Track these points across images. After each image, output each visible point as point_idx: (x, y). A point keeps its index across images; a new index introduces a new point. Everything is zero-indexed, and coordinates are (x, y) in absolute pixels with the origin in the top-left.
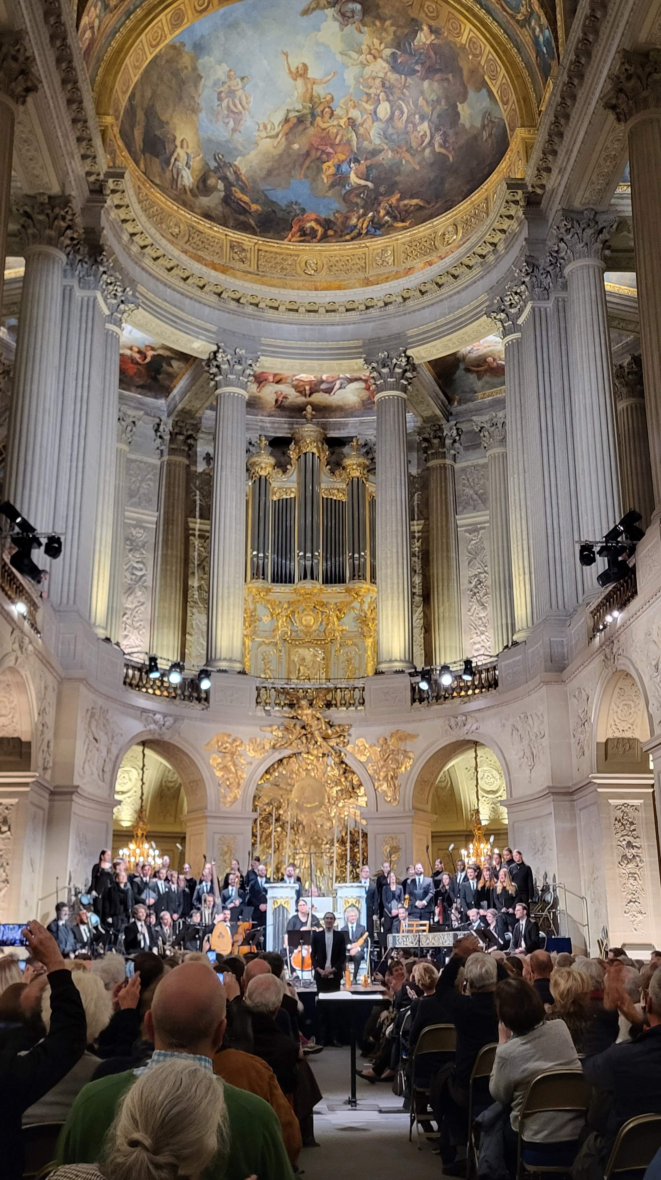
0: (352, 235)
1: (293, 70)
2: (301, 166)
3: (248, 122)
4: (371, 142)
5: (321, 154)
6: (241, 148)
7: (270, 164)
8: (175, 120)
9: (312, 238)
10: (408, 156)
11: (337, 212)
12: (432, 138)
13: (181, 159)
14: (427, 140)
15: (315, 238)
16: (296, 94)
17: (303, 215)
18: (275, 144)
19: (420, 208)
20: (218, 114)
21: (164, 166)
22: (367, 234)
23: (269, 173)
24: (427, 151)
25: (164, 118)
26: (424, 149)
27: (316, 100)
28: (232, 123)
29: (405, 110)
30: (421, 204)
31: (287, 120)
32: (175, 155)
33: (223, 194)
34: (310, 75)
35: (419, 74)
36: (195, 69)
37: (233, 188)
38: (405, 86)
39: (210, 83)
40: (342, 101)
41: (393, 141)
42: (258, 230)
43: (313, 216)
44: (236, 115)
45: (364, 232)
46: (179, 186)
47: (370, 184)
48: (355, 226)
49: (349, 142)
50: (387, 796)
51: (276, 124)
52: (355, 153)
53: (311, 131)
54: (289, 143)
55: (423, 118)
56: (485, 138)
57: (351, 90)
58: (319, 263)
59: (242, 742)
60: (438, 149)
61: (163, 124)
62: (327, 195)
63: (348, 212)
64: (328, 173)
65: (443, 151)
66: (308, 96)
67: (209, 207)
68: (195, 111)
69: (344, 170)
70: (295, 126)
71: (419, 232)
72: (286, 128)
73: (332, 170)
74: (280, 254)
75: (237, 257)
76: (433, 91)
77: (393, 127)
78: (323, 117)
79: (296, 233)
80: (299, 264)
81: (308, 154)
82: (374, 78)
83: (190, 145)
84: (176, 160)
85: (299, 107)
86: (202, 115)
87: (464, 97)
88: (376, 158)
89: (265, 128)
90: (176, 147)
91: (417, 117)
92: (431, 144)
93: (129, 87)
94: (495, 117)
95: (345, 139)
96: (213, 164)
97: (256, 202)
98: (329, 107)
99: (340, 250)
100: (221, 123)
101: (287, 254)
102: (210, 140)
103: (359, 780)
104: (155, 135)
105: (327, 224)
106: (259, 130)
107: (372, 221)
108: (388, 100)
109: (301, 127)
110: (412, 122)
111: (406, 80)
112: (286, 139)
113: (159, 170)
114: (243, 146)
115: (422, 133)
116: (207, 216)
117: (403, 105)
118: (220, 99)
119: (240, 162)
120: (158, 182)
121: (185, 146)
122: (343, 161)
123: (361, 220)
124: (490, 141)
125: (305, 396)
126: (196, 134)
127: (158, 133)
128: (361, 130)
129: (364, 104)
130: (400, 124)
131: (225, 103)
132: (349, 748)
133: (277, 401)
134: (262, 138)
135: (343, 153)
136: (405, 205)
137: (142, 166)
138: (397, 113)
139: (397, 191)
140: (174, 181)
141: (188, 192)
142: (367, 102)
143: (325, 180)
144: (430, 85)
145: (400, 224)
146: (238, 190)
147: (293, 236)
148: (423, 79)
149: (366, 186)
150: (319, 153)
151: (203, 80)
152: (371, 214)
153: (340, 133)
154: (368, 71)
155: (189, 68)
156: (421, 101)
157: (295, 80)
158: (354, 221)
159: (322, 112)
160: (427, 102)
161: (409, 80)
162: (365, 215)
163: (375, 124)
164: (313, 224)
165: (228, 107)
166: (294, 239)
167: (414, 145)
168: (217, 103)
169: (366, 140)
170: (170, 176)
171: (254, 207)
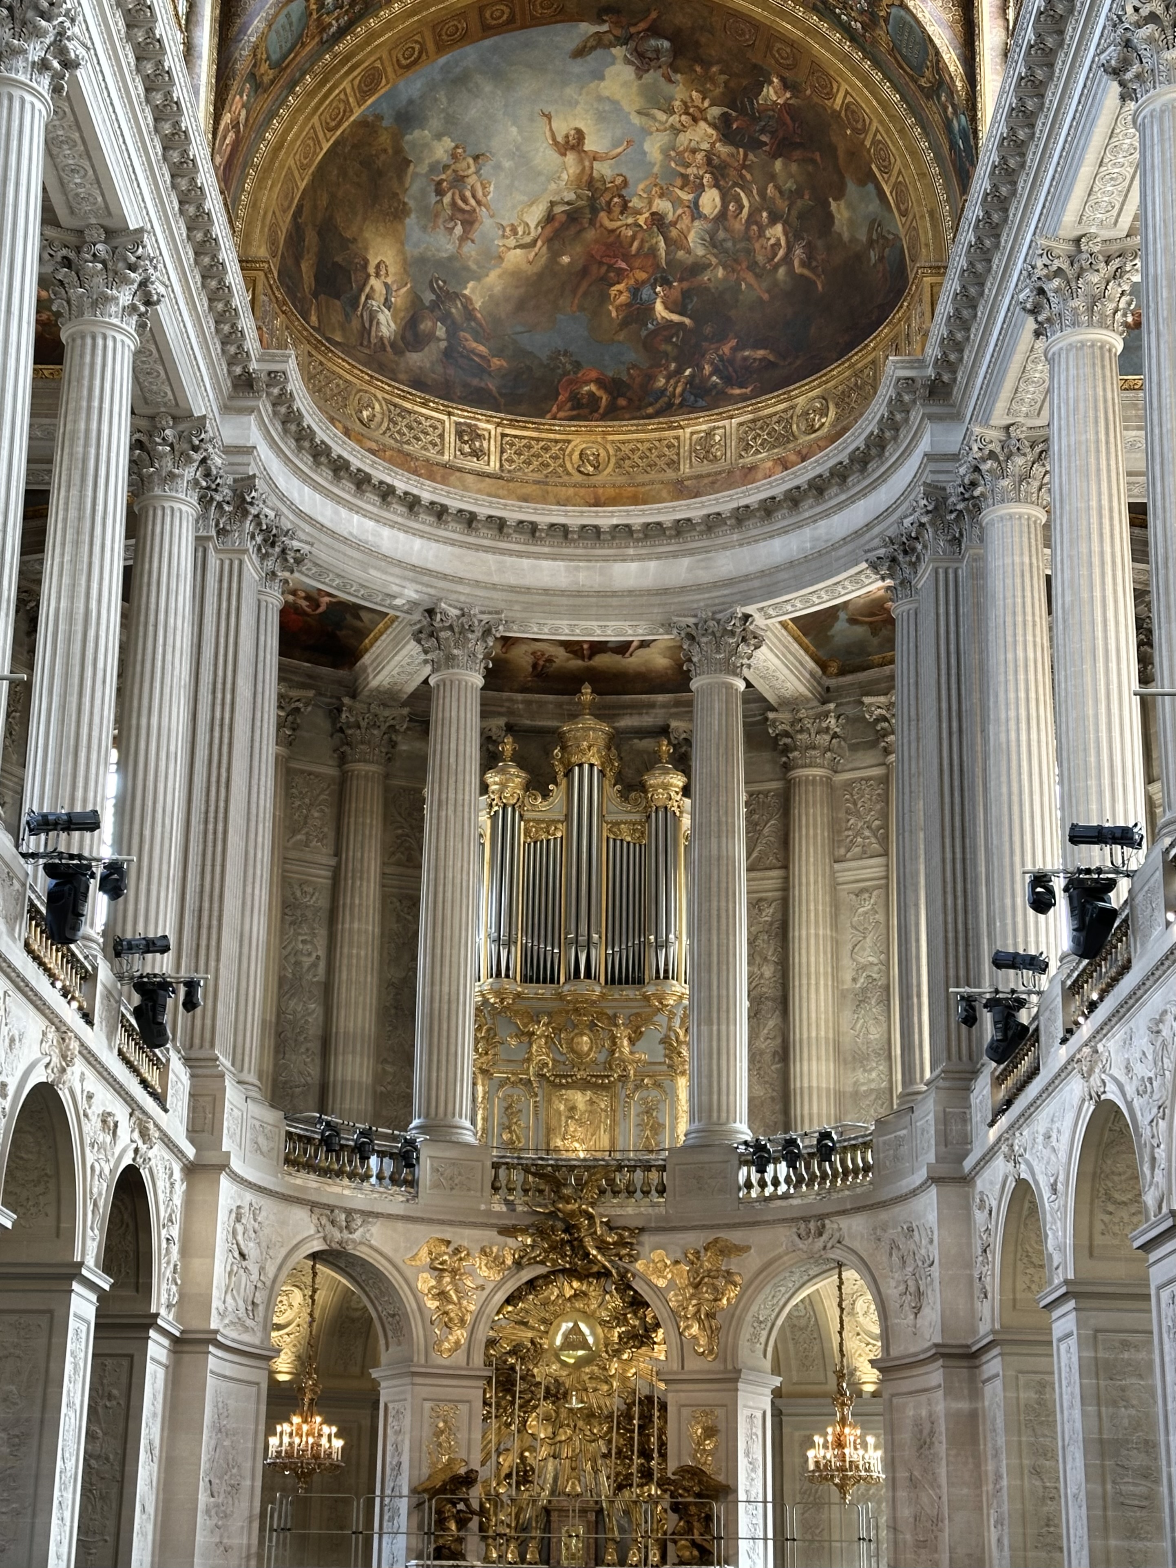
0: (658, 406)
1: (560, 139)
2: (574, 292)
3: (486, 223)
4: (689, 252)
5: (608, 271)
6: (474, 267)
7: (522, 290)
8: (368, 234)
9: (591, 413)
10: (750, 277)
11: (634, 366)
12: (790, 249)
13: (377, 296)
14: (781, 253)
15: (596, 411)
16: (565, 176)
17: (575, 373)
18: (531, 256)
19: (770, 365)
20: (437, 216)
21: (348, 309)
22: (681, 405)
23: (521, 306)
24: (782, 271)
25: (348, 235)
26: (776, 267)
27: (599, 185)
28: (459, 230)
29: (746, 202)
30: (771, 358)
31: (549, 218)
32: (367, 289)
33: (443, 345)
34: (589, 145)
35: (767, 148)
36: (398, 150)
37: (462, 334)
38: (744, 166)
39: (423, 169)
40: (641, 186)
41: (726, 251)
42: (502, 401)
43: (594, 374)
44: (466, 216)
45: (677, 401)
46: (374, 340)
47: (687, 321)
48: (663, 391)
49: (653, 251)
50: (700, 1346)
51: (532, 225)
52: (664, 270)
53: (591, 235)
54: (554, 255)
55: (774, 219)
56: (873, 261)
57: (656, 169)
58: (602, 453)
59: (468, 1254)
60: (798, 269)
61: (345, 243)
62: (616, 338)
63: (651, 367)
64: (618, 302)
65: (806, 272)
66: (585, 178)
67: (420, 368)
68: (399, 213)
69: (644, 297)
70: (564, 227)
71: (768, 406)
72: (549, 229)
73: (623, 298)
74: (538, 440)
75: (467, 449)
76: (791, 176)
77: (726, 230)
78: (609, 211)
79: (564, 403)
80: (570, 455)
81: (584, 272)
82: (694, 151)
83: (391, 270)
84: (368, 297)
85: (570, 196)
86: (411, 221)
87: (840, 194)
88: (699, 278)
89: (514, 231)
90: (369, 276)
91: (765, 214)
92: (787, 260)
93: (293, 199)
94: (889, 232)
95: (647, 245)
96: (428, 297)
97: (499, 353)
98: (621, 196)
99: (637, 431)
100: (441, 230)
101: (551, 440)
102: (422, 261)
103: (655, 1317)
104: (335, 264)
105: (615, 387)
106: (503, 236)
107: (691, 380)
108: (717, 186)
109: (573, 230)
110: (756, 223)
111: (746, 156)
112: (549, 248)
113: (341, 318)
114: (477, 263)
115: (772, 241)
116: (419, 383)
117: (742, 194)
118: (440, 192)
119: (473, 290)
120: (338, 339)
121: (383, 272)
122: (644, 283)
123: (672, 382)
124: (880, 267)
125: (583, 658)
126: (401, 252)
127: (338, 259)
128: (674, 233)
129: (679, 192)
130: (738, 226)
131: (447, 199)
132: (639, 1265)
133: (535, 666)
134: (509, 249)
135: (642, 269)
136: (745, 359)
137: (314, 319)
138: (732, 207)
139: (731, 335)
140: (365, 332)
141: (389, 349)
142: (681, 189)
143: (614, 314)
144: (785, 165)
145: (737, 391)
146: (468, 336)
147: (559, 410)
148: (775, 157)
149: (681, 324)
150: (604, 269)
151: (412, 166)
152: (687, 373)
153: (640, 236)
154: (683, 139)
155: (390, 151)
156: (770, 189)
157: (564, 155)
158: (661, 382)
159: (609, 203)
160: (781, 192)
161: (751, 156)
162: (679, 371)
163: (697, 223)
164: (593, 387)
165: (454, 204)
166: (561, 414)
167: (760, 259)
168: (433, 199)
169: (681, 248)
170: (359, 327)
171: (496, 362)
